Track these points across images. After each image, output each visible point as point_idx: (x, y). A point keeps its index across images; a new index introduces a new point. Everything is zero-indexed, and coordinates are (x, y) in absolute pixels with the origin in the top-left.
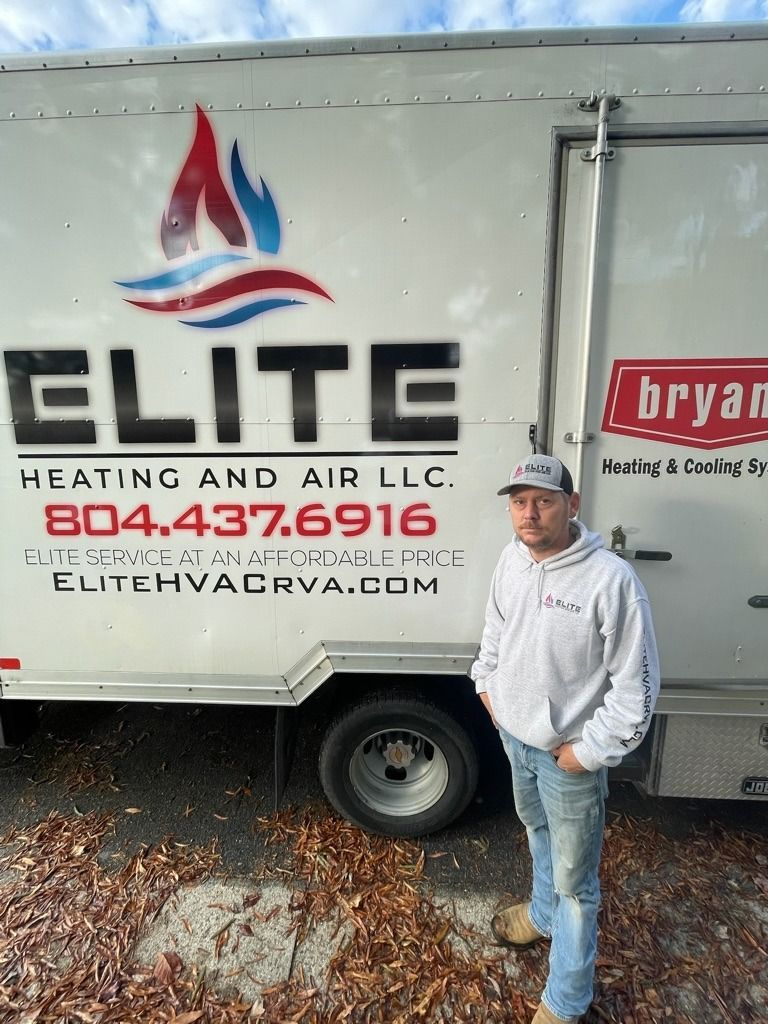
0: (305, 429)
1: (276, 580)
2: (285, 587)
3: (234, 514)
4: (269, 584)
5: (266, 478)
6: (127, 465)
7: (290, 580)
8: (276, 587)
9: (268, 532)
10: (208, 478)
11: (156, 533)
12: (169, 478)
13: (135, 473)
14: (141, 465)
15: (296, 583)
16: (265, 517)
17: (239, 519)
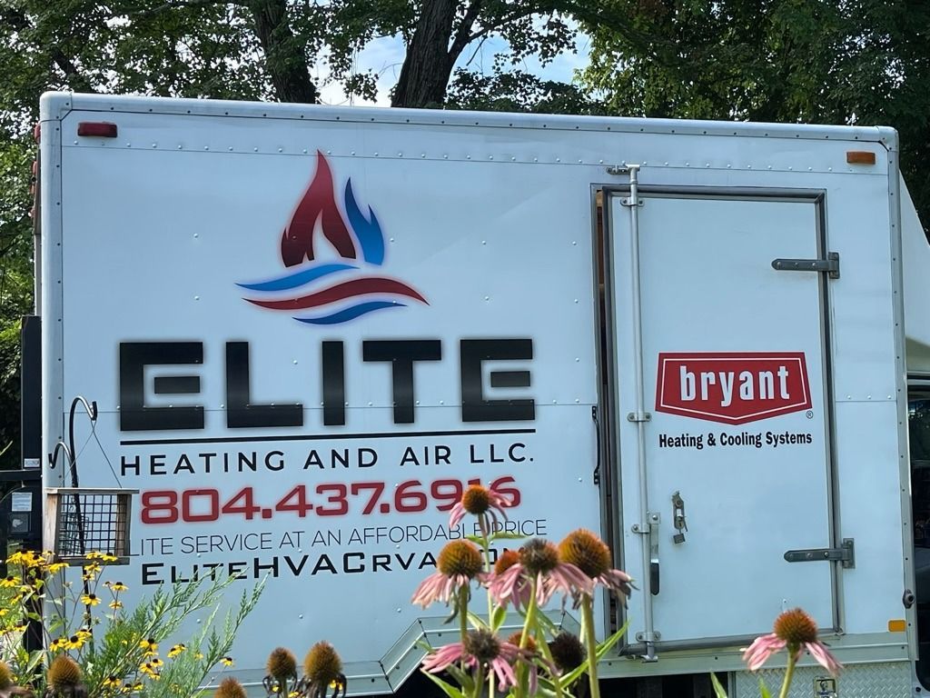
0: (404, 411)
1: (375, 557)
2: (383, 565)
3: (336, 493)
4: (368, 562)
5: (368, 458)
6: (233, 449)
7: (388, 557)
8: (375, 564)
9: (368, 510)
10: (313, 460)
11: (257, 516)
12: (274, 461)
13: (241, 457)
14: (247, 449)
15: (394, 560)
16: (366, 495)
17: (341, 499)
